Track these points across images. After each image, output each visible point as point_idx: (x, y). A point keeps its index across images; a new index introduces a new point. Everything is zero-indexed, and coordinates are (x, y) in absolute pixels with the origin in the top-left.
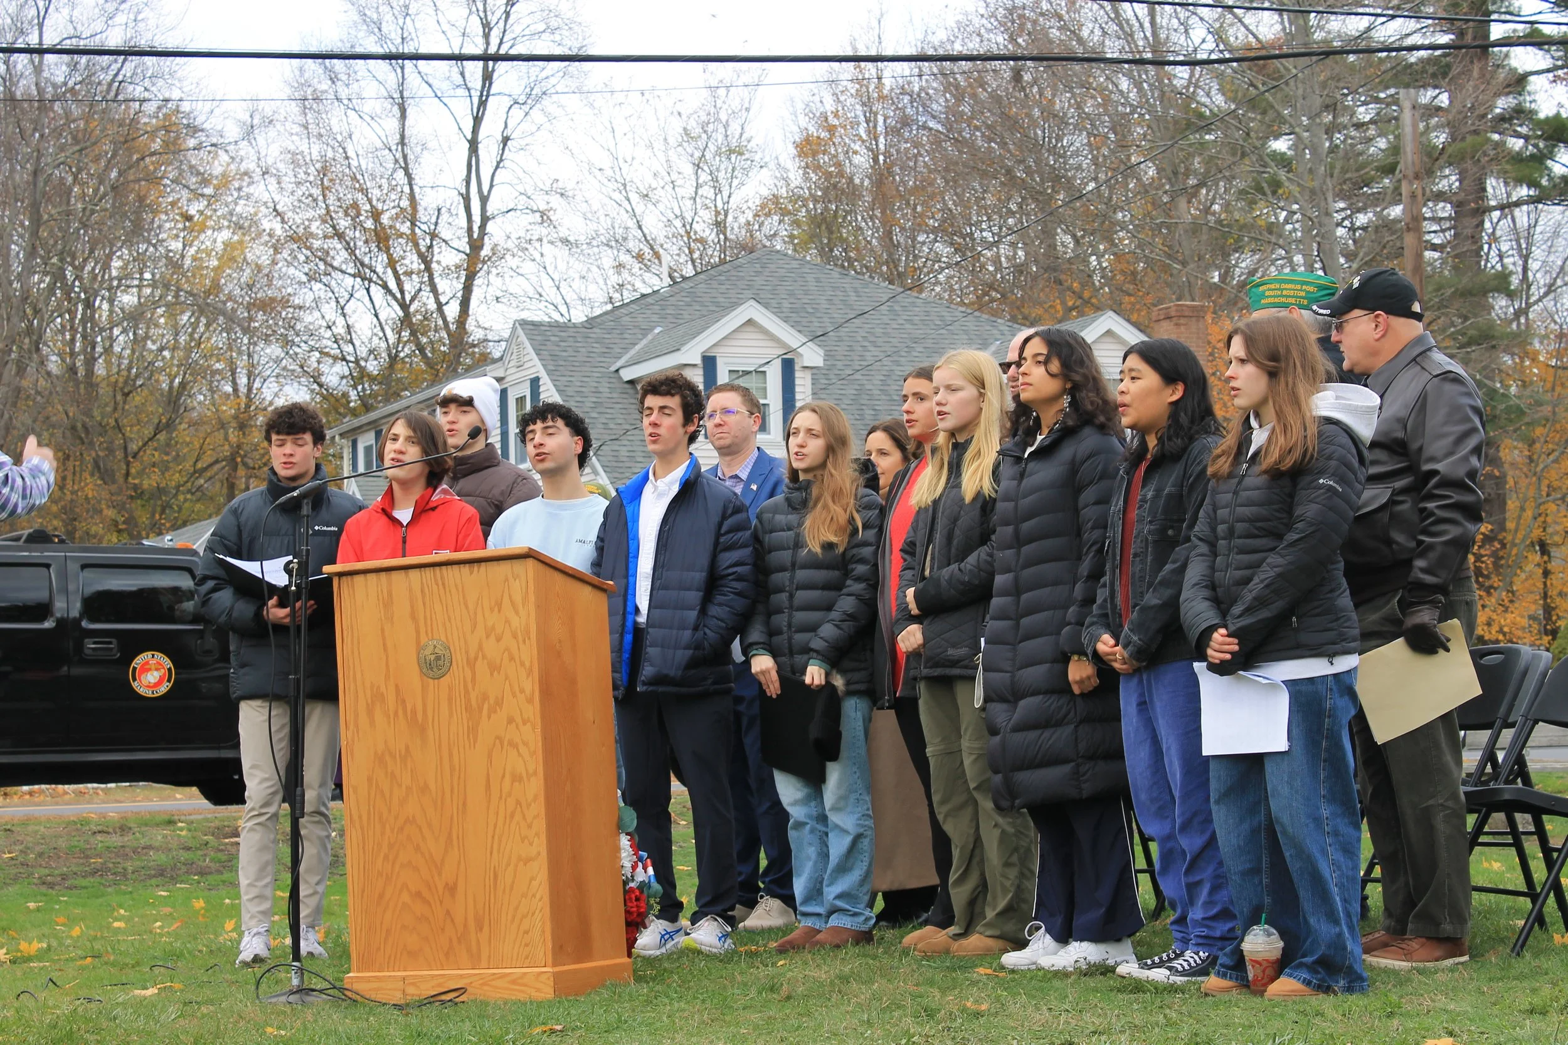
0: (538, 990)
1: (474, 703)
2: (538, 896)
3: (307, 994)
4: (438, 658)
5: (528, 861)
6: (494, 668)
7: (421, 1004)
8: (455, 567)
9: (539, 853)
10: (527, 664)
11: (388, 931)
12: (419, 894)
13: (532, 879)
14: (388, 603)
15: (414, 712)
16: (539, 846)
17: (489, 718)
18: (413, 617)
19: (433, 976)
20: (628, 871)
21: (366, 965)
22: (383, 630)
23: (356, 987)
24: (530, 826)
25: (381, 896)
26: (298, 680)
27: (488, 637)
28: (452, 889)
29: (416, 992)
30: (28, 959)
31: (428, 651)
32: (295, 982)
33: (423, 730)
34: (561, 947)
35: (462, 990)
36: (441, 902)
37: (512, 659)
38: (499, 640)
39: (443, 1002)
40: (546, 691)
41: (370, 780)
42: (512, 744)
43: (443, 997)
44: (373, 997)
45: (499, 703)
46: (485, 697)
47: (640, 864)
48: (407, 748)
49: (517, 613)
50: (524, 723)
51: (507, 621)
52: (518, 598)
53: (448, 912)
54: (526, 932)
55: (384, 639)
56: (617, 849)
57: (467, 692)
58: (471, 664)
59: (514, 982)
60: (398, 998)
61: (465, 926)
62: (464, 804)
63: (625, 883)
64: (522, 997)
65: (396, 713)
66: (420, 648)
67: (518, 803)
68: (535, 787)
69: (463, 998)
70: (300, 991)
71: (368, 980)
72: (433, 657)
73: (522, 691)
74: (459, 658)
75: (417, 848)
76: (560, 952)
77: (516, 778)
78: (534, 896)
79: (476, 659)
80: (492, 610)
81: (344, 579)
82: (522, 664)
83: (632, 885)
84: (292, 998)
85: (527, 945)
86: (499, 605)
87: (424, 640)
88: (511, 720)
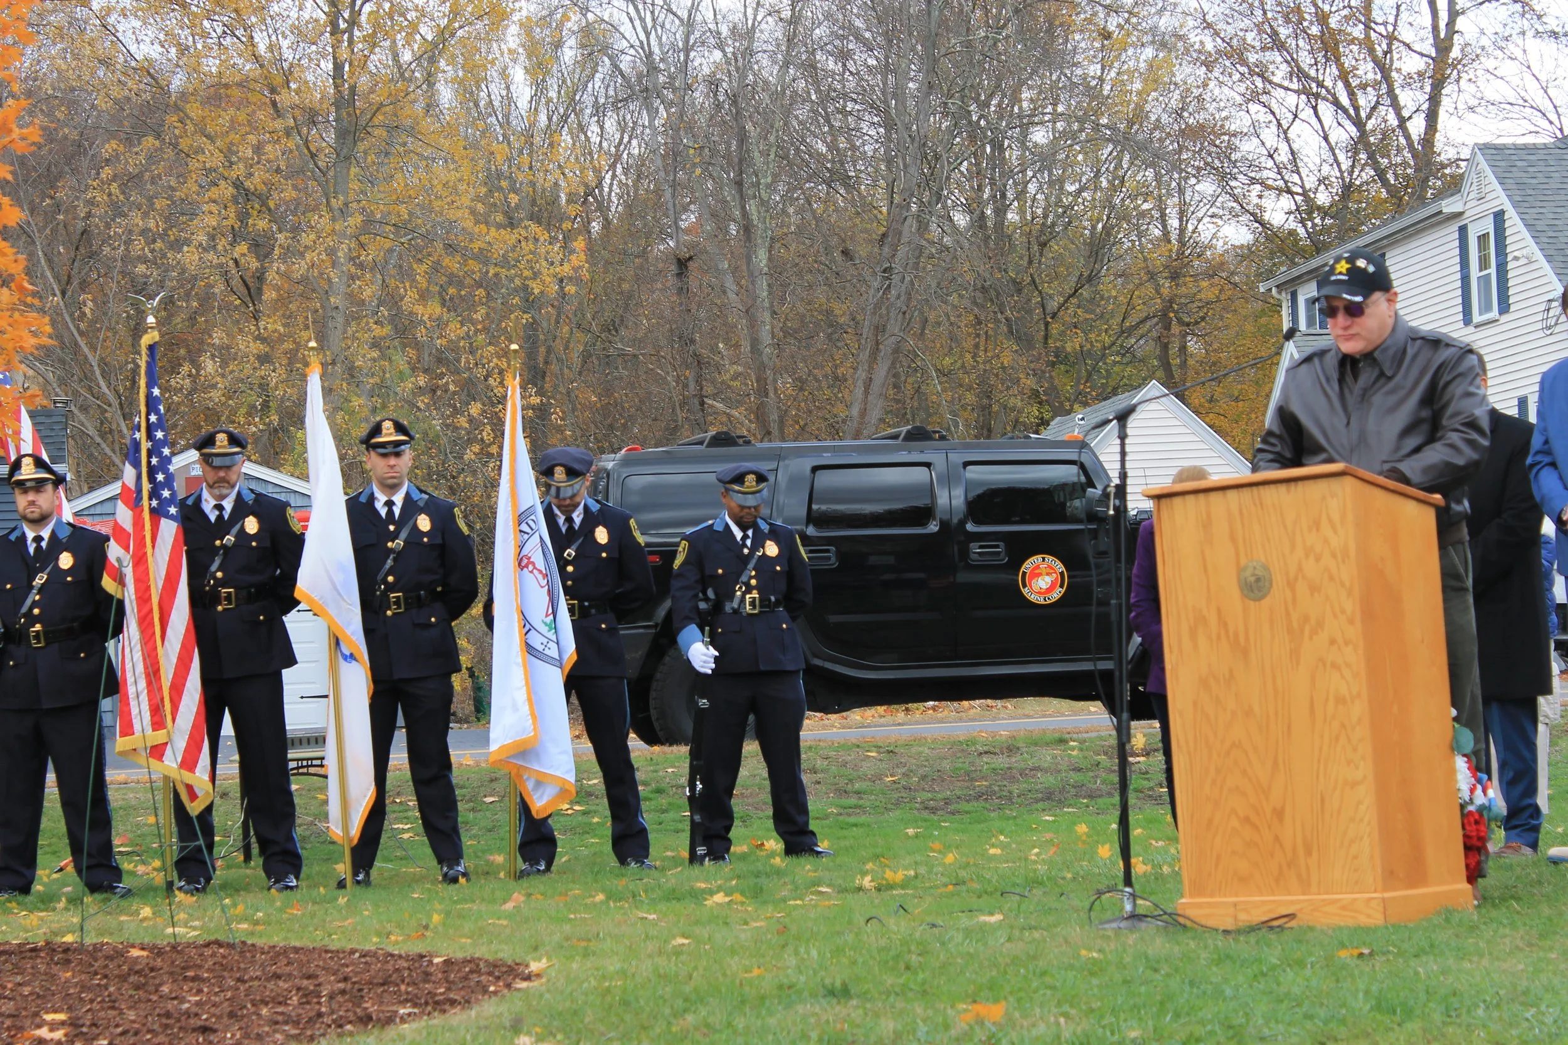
0: (1369, 916)
1: (1295, 624)
2: (1366, 820)
3: (1140, 920)
4: (1258, 580)
5: (1354, 784)
6: (1314, 589)
7: (1252, 929)
8: (1272, 487)
9: (1365, 777)
10: (1347, 584)
11: (1219, 857)
12: (1247, 820)
13: (1359, 803)
14: (1207, 525)
15: (1236, 635)
16: (1364, 770)
17: (1311, 638)
18: (1233, 539)
19: (1264, 903)
20: (1466, 795)
21: (1198, 889)
22: (1203, 552)
23: (1189, 912)
24: (1355, 750)
25: (1210, 821)
26: (1120, 605)
27: (1307, 556)
28: (1279, 814)
29: (1246, 918)
31: (1248, 573)
32: (1128, 907)
33: (1245, 653)
34: (1392, 872)
35: (1291, 916)
36: (1269, 827)
37: (1331, 578)
38: (1318, 559)
39: (1271, 928)
40: (1368, 613)
41: (1195, 703)
42: (1334, 666)
43: (1275, 923)
44: (1203, 922)
45: (1320, 624)
46: (1306, 619)
47: (1479, 787)
48: (1231, 672)
49: (1335, 532)
50: (1347, 643)
51: (1326, 541)
52: (1336, 517)
53: (1277, 838)
54: (1355, 857)
55: (1204, 560)
56: (1452, 771)
57: (1288, 614)
58: (1291, 585)
59: (1344, 908)
60: (1229, 924)
61: (1294, 850)
62: (1289, 727)
63: (1462, 807)
64: (1351, 923)
65: (1219, 637)
66: (1240, 570)
67: (1343, 726)
68: (1358, 709)
69: (1293, 924)
70: (1134, 916)
71: (1199, 906)
72: (1252, 579)
73: (1343, 612)
74: (1278, 580)
75: (1244, 773)
76: (1390, 877)
77: (1340, 700)
78: (1362, 820)
79: (1296, 579)
80: (1310, 530)
81: (1164, 501)
82: (1342, 584)
83: (1471, 808)
84: (1123, 924)
85: (1356, 870)
86: (1317, 525)
87: (1243, 561)
88: (1333, 642)
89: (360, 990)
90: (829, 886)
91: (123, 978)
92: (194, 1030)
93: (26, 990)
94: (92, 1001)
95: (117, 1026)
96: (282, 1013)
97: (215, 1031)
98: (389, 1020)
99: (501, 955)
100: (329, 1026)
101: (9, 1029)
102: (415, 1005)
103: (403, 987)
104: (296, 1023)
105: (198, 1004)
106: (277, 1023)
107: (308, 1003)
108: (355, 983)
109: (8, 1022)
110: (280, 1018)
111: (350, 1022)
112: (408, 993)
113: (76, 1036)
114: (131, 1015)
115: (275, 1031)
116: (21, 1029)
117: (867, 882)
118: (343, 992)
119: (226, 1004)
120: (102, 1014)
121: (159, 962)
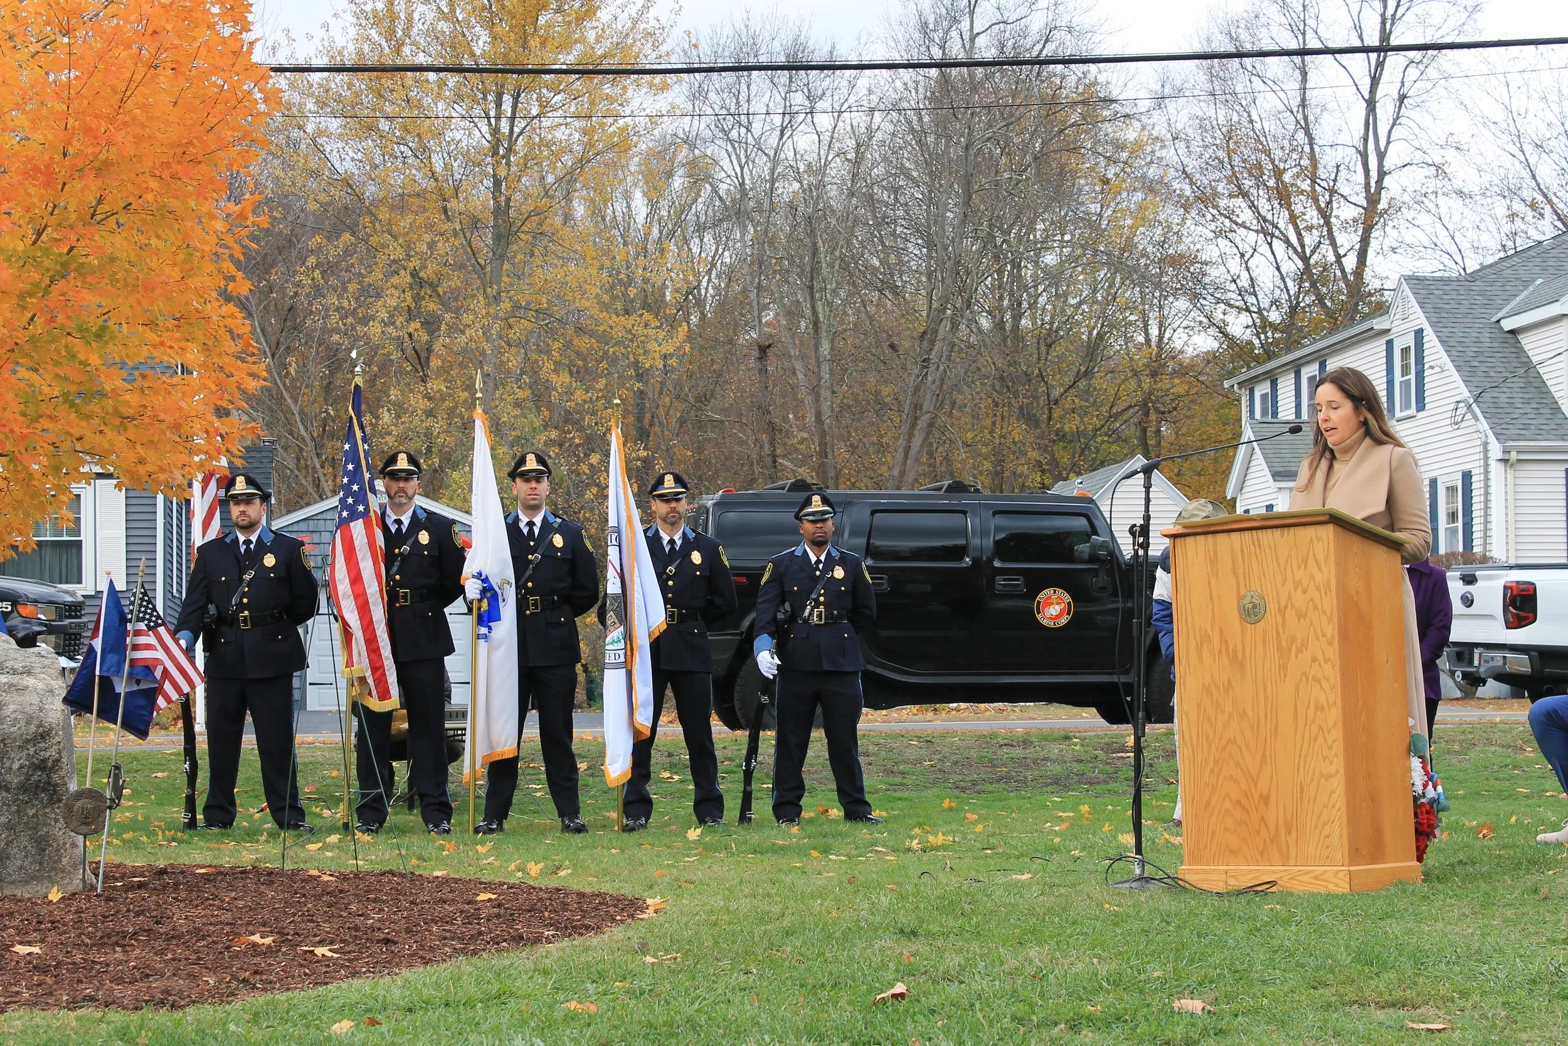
0: (1337, 885)
1: (1284, 644)
2: (1337, 807)
3: (1147, 882)
4: (1255, 607)
5: (1328, 777)
6: (1301, 616)
7: (1240, 893)
8: (1269, 531)
9: (1338, 771)
10: (1329, 612)
11: (1214, 832)
12: (1238, 802)
13: (1332, 792)
14: (1213, 560)
15: (1235, 651)
16: (1337, 765)
17: (1297, 656)
18: (1235, 572)
19: (1250, 871)
20: (1419, 789)
21: (1196, 859)
22: (1209, 584)
23: (1187, 877)
24: (1330, 748)
25: (1208, 803)
26: (1141, 623)
27: (1295, 590)
28: (1266, 799)
29: (1235, 883)
30: (937, 848)
31: (1246, 601)
32: (1138, 871)
33: (1242, 666)
34: (1357, 849)
35: (1273, 883)
36: (1257, 809)
37: (1315, 608)
38: (1304, 592)
39: (1257, 892)
40: (1344, 637)
41: (1199, 706)
42: (1314, 679)
43: (1259, 888)
44: (1199, 886)
45: (1305, 644)
46: (1293, 640)
48: (1229, 681)
49: (1320, 569)
50: (1326, 662)
51: (1312, 576)
52: (1321, 557)
53: (1263, 818)
54: (1327, 837)
55: (1210, 590)
56: (1409, 770)
57: (1278, 634)
58: (1282, 611)
59: (1316, 878)
60: (1220, 887)
61: (1277, 829)
62: (1276, 728)
63: (1415, 799)
64: (1322, 890)
65: (1220, 653)
66: (1240, 598)
67: (1321, 728)
68: (1335, 715)
69: (1274, 889)
70: (1141, 879)
71: (1198, 872)
72: (1250, 606)
73: (1324, 635)
74: (1272, 607)
75: (1238, 764)
76: (1355, 854)
77: (1319, 708)
78: (1334, 806)
79: (1286, 607)
80: (1299, 567)
81: (1178, 540)
82: (1324, 612)
83: (1423, 800)
84: (1134, 885)
85: (1327, 847)
86: (1305, 563)
87: (1243, 591)
88: (1314, 660)
89: (511, 915)
90: (883, 846)
91: (318, 897)
92: (378, 941)
93: (241, 903)
94: (294, 915)
95: (315, 936)
96: (449, 931)
97: (396, 943)
98: (537, 940)
99: (622, 892)
100: (488, 943)
101: (227, 934)
102: (557, 929)
103: (546, 914)
104: (461, 939)
105: (379, 920)
106: (445, 938)
107: (470, 923)
108: (506, 909)
109: (227, 929)
110: (448, 935)
111: (505, 941)
112: (551, 918)
113: (283, 942)
114: (326, 927)
115: (445, 945)
116: (238, 934)
117: (915, 844)
118: (498, 916)
119: (403, 921)
120: (303, 926)
121: (346, 886)
